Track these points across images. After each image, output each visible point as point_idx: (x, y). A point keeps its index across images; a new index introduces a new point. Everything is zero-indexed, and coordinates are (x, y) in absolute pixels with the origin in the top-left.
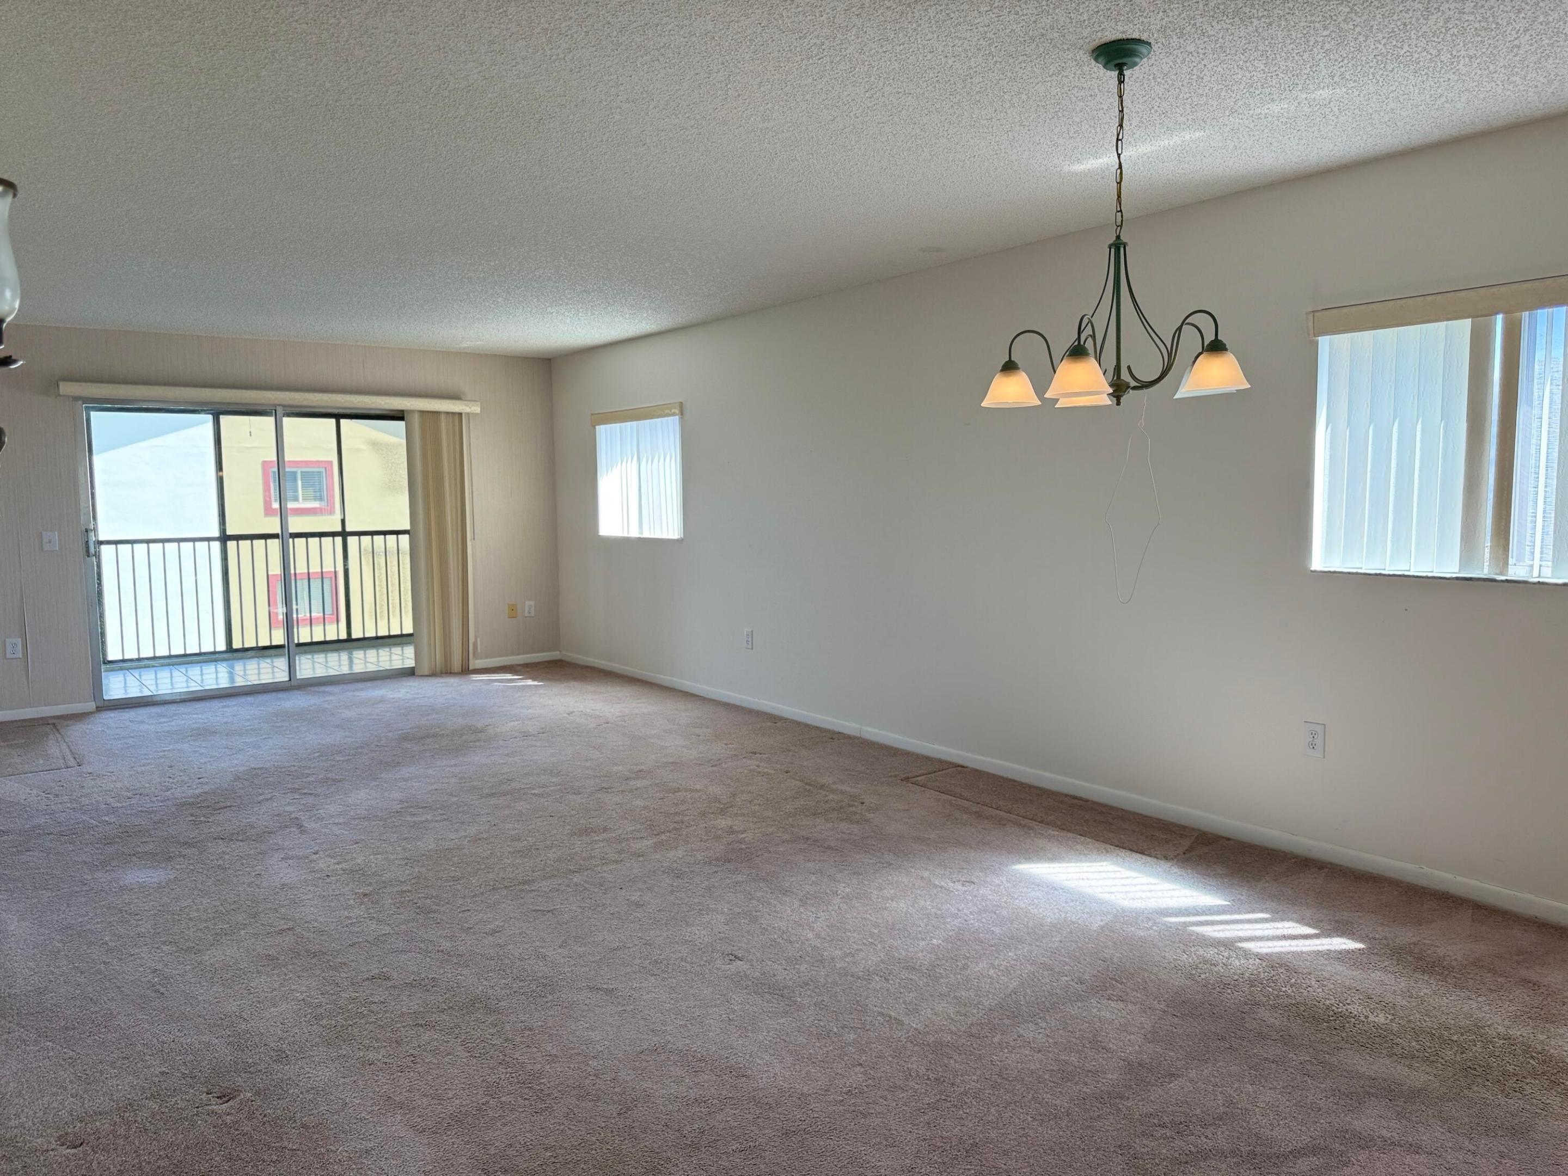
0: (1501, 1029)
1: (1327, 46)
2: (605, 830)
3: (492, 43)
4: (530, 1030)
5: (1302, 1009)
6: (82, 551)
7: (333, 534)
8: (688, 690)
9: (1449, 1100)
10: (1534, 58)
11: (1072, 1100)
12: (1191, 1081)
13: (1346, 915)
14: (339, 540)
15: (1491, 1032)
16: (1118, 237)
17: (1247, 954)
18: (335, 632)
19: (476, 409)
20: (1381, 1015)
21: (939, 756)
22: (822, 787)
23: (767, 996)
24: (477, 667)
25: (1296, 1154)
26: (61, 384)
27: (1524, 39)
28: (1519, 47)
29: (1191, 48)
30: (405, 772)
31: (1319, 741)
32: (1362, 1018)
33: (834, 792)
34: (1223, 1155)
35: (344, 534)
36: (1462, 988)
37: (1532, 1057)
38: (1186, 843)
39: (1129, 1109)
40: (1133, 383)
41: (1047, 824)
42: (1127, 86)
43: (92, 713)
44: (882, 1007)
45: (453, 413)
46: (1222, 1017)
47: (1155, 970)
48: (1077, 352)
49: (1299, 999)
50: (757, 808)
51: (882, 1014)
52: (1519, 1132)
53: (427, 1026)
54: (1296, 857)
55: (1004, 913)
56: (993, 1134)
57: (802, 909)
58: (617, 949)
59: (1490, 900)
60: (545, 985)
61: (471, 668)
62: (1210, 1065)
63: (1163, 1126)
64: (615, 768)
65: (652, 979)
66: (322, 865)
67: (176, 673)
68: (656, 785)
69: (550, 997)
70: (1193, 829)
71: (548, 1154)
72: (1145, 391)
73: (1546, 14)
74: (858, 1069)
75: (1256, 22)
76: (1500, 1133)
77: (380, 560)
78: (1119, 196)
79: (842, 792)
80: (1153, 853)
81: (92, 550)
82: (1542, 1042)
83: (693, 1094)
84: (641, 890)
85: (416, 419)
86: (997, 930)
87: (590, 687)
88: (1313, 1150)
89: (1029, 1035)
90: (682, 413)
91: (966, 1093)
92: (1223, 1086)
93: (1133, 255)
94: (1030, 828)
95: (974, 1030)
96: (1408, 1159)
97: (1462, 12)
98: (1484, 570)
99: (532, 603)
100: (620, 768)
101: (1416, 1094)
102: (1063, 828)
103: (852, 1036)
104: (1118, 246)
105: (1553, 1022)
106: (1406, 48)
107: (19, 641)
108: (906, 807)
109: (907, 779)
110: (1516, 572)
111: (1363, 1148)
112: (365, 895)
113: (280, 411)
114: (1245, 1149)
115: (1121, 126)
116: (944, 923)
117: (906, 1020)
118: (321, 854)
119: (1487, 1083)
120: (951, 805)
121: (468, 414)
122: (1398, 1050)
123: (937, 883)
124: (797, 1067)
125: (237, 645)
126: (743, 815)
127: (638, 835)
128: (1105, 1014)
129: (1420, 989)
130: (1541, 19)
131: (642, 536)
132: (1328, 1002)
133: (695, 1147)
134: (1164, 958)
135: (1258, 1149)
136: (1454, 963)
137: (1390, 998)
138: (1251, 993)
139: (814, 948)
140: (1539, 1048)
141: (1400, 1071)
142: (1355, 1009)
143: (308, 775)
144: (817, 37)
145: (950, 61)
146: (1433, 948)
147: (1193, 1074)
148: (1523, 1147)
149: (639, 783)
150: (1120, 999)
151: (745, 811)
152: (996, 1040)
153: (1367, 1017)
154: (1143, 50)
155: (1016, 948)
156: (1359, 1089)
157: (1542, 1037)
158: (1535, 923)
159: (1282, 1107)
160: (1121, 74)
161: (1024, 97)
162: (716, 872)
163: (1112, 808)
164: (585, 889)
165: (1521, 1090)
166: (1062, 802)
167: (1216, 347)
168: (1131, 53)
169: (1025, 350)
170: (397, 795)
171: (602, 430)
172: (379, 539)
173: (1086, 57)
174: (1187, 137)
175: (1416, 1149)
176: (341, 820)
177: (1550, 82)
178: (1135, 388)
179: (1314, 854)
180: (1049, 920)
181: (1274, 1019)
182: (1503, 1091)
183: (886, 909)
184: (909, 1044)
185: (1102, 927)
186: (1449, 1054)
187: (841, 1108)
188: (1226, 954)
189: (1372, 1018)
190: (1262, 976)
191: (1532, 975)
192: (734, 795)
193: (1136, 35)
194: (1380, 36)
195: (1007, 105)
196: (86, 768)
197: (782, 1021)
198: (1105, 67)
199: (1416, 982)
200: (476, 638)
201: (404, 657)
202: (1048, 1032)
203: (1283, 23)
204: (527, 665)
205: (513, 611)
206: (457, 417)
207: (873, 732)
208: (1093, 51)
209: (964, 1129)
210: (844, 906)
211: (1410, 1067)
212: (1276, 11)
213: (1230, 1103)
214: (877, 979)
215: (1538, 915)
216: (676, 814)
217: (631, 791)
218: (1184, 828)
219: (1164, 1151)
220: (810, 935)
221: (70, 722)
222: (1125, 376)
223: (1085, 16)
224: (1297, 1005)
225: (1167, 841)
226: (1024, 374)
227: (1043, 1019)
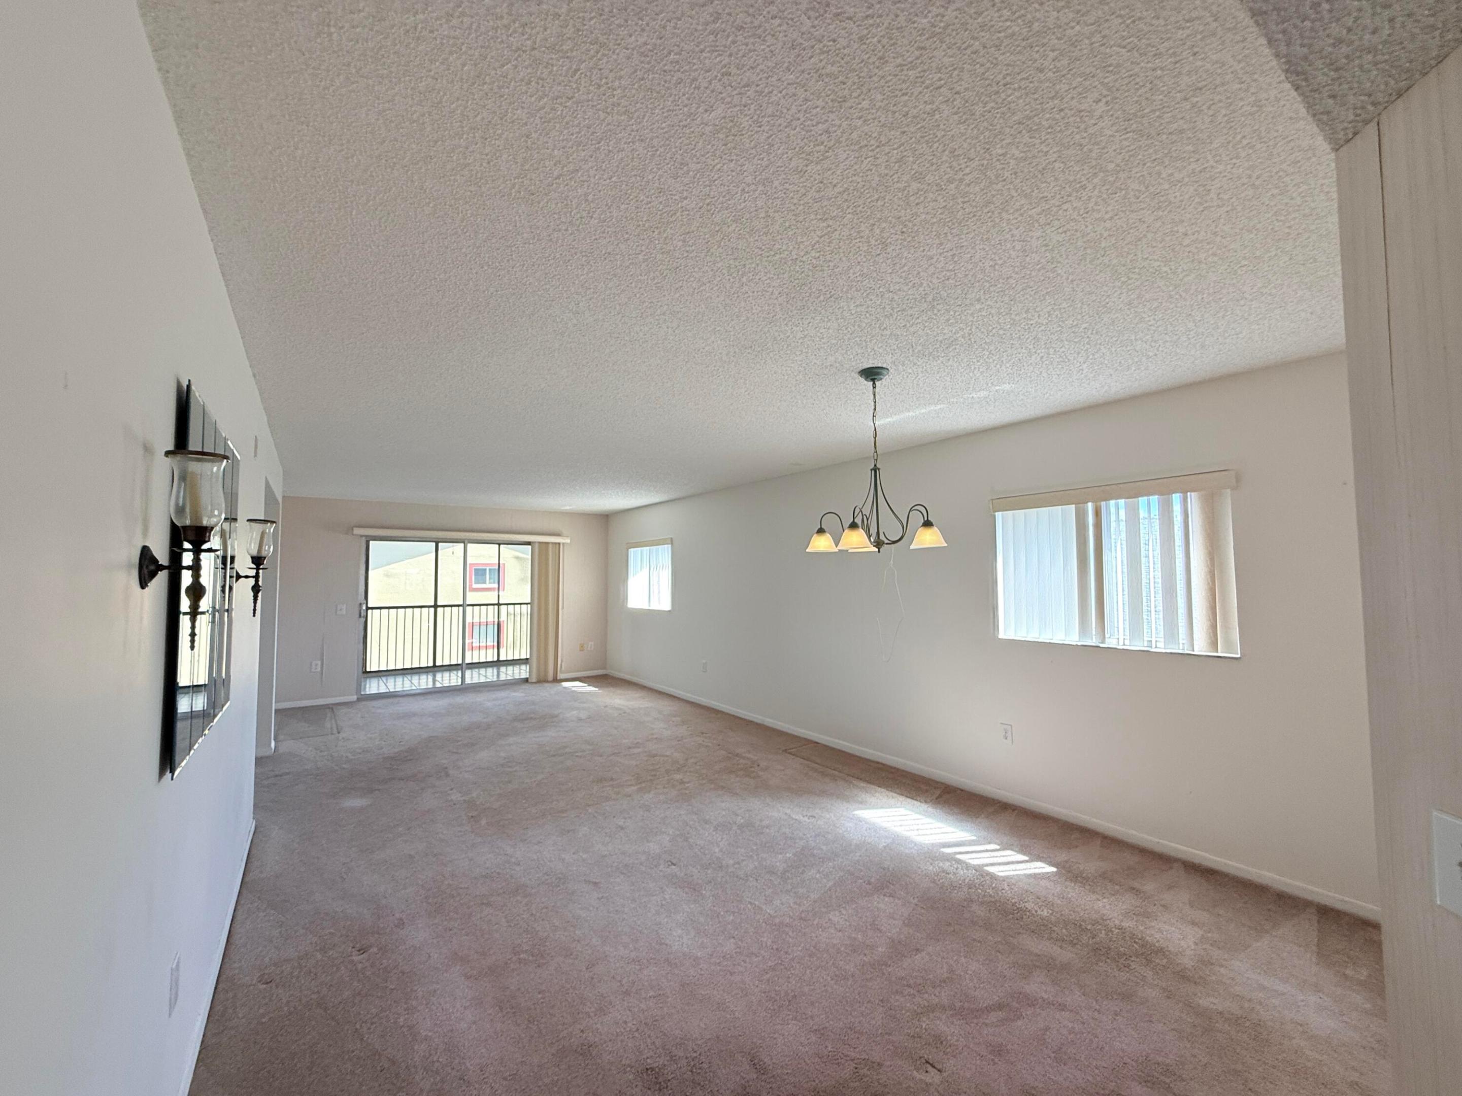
0: (1117, 922)
1: (981, 370)
2: (612, 779)
3: (549, 370)
4: (547, 908)
5: (998, 905)
6: (358, 616)
7: (494, 605)
8: (672, 694)
9: (1084, 972)
10: (1092, 375)
11: (856, 966)
12: (928, 954)
13: (1027, 842)
14: (496, 607)
15: (1112, 924)
16: (875, 465)
17: (968, 866)
18: (491, 656)
19: (568, 541)
20: (1045, 911)
21: (805, 737)
22: (737, 755)
23: (686, 889)
24: (562, 678)
25: (989, 1009)
26: (355, 529)
27: (1085, 366)
28: (1082, 370)
29: (910, 371)
30: (511, 740)
31: (1009, 734)
32: (1034, 912)
33: (744, 758)
34: (944, 1009)
35: (499, 604)
36: (1094, 892)
37: (1135, 942)
38: (938, 792)
39: (889, 973)
40: (886, 541)
41: (861, 779)
42: (877, 389)
43: (354, 702)
44: (751, 898)
45: (556, 543)
46: (950, 909)
47: (913, 876)
48: (853, 526)
49: (997, 898)
50: (698, 767)
51: (750, 903)
52: (1127, 997)
53: (488, 904)
54: (999, 802)
55: (829, 836)
56: (806, 989)
57: (714, 833)
58: (605, 856)
59: (1111, 834)
60: (560, 879)
61: (558, 678)
62: (941, 943)
63: (909, 986)
64: (624, 741)
65: (622, 877)
66: (453, 797)
67: (405, 679)
68: (646, 752)
69: (562, 887)
70: (942, 783)
71: (540, 996)
72: (892, 545)
73: (1093, 355)
74: (732, 940)
75: (941, 359)
76: (1115, 997)
77: (518, 618)
78: (875, 444)
79: (748, 759)
80: (919, 799)
81: (363, 614)
82: (1142, 931)
83: (633, 955)
84: (625, 818)
85: (537, 546)
86: (824, 848)
87: (619, 691)
88: (1000, 1007)
89: (836, 919)
90: (672, 544)
91: (793, 959)
92: (947, 958)
93: (883, 475)
94: (851, 782)
95: (803, 915)
96: (1058, 1016)
97: (1049, 354)
98: (1093, 641)
99: (593, 643)
100: (627, 741)
101: (1065, 967)
102: (869, 782)
103: (731, 918)
104: (875, 470)
105: (1148, 918)
106: (1023, 371)
107: (319, 663)
108: (783, 768)
109: (785, 751)
110: (1111, 643)
111: (1030, 1006)
112: (472, 817)
113: (466, 542)
114: (958, 1005)
115: (875, 409)
116: (795, 843)
117: (764, 907)
118: (455, 791)
119: (1108, 960)
120: (808, 767)
121: (563, 544)
122: (1054, 935)
123: (794, 817)
124: (697, 939)
125: (438, 663)
126: (690, 772)
127: (629, 783)
128: (882, 906)
129: (1069, 893)
130: (1091, 357)
131: (650, 608)
132: (1013, 901)
133: (627, 993)
134: (919, 868)
135: (966, 1005)
136: (1090, 875)
137: (1050, 898)
138: (968, 893)
139: (718, 858)
140: (1140, 936)
141: (1054, 950)
142: (1029, 906)
143: (458, 741)
144: (715, 366)
145: (786, 377)
146: (1078, 865)
147: (930, 949)
148: (1129, 1007)
149: (636, 751)
150: (891, 896)
151: (692, 769)
152: (815, 922)
153: (1036, 911)
154: (885, 372)
155: (834, 860)
156: (1030, 963)
157: (1141, 928)
158: (1138, 848)
159: (982, 975)
160: (874, 383)
161: (828, 394)
162: (669, 808)
163: (898, 770)
164: (594, 816)
165: (1128, 966)
166: (870, 765)
167: (928, 524)
168: (878, 374)
169: (830, 522)
170: (502, 754)
171: (632, 551)
172: (517, 607)
173: (857, 376)
174: (917, 413)
175: (1063, 1007)
176: (470, 769)
177: (1103, 387)
178: (887, 544)
179: (1010, 801)
180: (855, 842)
181: (980, 911)
182: (1117, 966)
183: (762, 833)
184: (764, 924)
185: (885, 847)
186: (1085, 939)
187: (718, 968)
188: (955, 866)
189: (1039, 912)
190: (976, 881)
191: (1136, 885)
192: (687, 760)
193: (880, 365)
194: (1008, 365)
195: (820, 398)
196: (342, 735)
197: (692, 906)
198: (866, 380)
199: (1066, 888)
200: (562, 662)
201: (522, 672)
202: (846, 918)
203: (956, 360)
204: (588, 677)
205: (582, 648)
206: (557, 546)
207: (769, 722)
208: (859, 372)
209: (790, 985)
210: (739, 832)
211: (1061, 947)
212: (951, 354)
213: (951, 971)
214: (751, 879)
215: (1140, 843)
216: (653, 770)
217: (630, 755)
218: (937, 782)
219: (908, 1005)
220: (717, 850)
221: (339, 707)
222: (882, 537)
223: (852, 356)
224: (995, 902)
225: (927, 791)
226: (828, 535)
227: (845, 908)
